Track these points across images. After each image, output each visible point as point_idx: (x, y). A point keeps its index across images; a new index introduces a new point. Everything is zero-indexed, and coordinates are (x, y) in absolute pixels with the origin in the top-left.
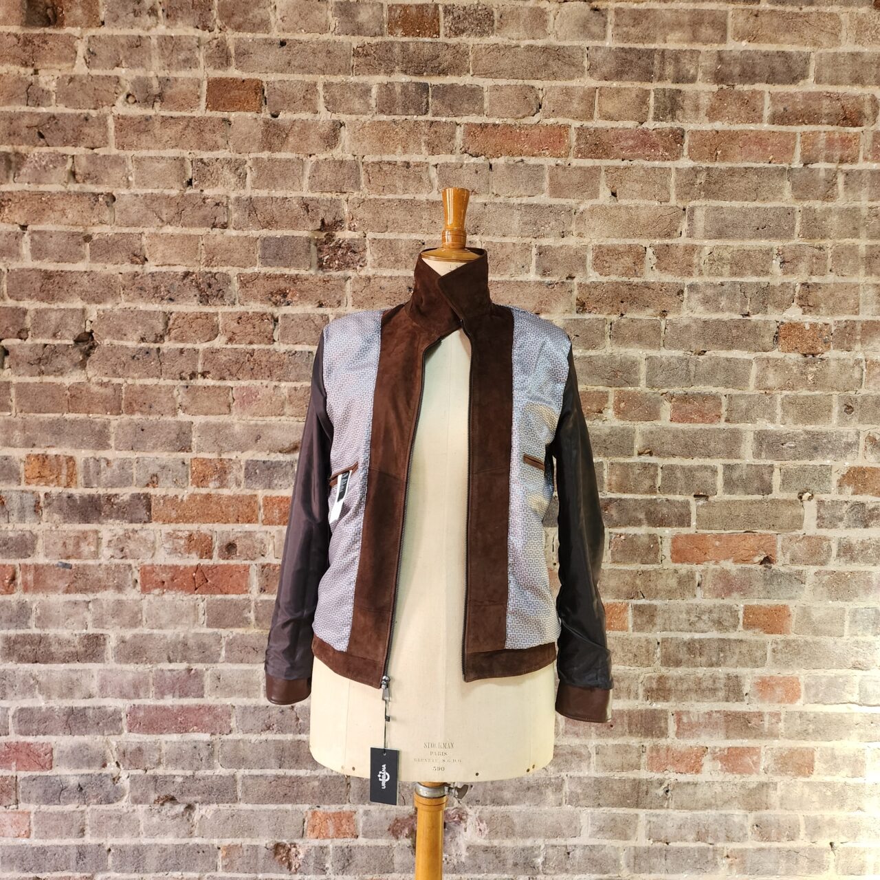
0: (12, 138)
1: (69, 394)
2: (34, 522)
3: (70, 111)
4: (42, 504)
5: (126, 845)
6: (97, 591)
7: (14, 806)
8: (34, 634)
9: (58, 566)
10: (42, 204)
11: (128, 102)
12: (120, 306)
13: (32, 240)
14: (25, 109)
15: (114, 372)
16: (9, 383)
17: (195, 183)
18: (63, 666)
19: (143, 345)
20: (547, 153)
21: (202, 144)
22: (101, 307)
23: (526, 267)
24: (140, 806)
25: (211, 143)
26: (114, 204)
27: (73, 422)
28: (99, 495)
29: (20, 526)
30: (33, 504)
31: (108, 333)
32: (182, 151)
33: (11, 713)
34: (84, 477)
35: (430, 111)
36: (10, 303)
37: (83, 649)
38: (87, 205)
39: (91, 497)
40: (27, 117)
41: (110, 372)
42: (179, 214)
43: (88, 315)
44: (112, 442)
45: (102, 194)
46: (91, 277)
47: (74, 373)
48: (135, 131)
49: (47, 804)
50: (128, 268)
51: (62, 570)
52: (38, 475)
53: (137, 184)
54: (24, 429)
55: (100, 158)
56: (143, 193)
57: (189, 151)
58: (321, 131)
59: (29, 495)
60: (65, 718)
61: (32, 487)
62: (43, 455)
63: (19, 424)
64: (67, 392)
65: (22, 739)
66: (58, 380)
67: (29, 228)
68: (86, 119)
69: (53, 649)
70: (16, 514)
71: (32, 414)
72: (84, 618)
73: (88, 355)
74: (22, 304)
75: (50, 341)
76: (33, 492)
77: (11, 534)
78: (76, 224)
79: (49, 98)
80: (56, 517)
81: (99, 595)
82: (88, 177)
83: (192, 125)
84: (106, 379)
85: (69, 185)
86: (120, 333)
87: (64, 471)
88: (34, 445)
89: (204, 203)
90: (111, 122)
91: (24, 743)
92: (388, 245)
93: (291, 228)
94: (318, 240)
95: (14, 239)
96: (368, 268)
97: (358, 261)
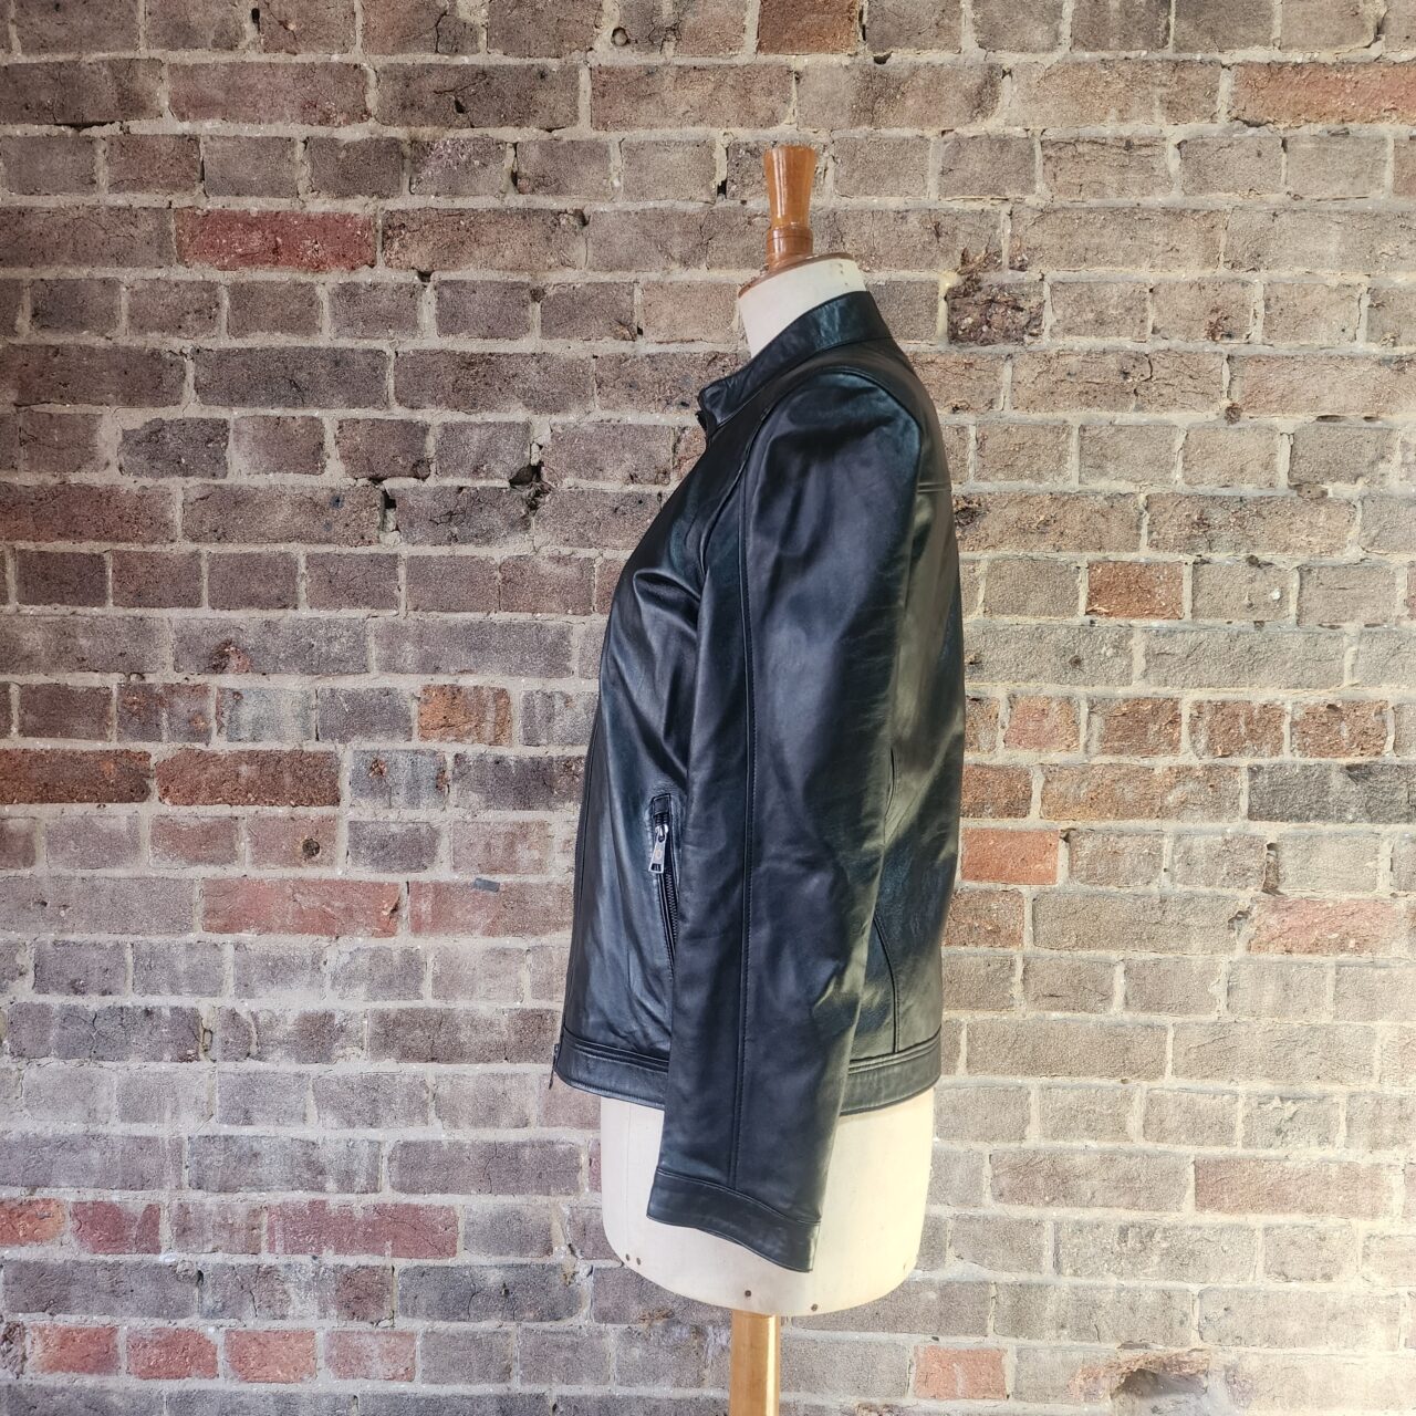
0: (408, 112)
1: (500, 576)
2: (436, 806)
3: (511, 61)
4: (449, 775)
5: (586, 1398)
6: (544, 932)
7: (387, 1323)
8: (429, 1009)
9: (475, 885)
10: (459, 233)
11: (614, 42)
12: (593, 417)
13: (440, 298)
14: (432, 58)
15: (581, 536)
16: (396, 556)
17: (732, 188)
18: (480, 1068)
19: (632, 488)
20: (1394, 118)
21: (748, 116)
22: (556, 418)
23: (1350, 332)
24: (610, 1326)
25: (761, 114)
26: (586, 228)
27: (506, 628)
28: (551, 759)
29: (410, 814)
30: (435, 774)
31: (570, 467)
32: (709, 129)
33: (386, 1151)
34: (525, 726)
35: (1171, 41)
36: (399, 413)
37: (514, 1038)
38: (538, 232)
39: (535, 762)
40: (435, 73)
41: (574, 536)
42: (704, 246)
43: (536, 434)
44: (574, 665)
45: (566, 212)
46: (542, 364)
47: (509, 539)
48: (628, 94)
49: (446, 1319)
50: (610, 346)
51: (481, 893)
52: (441, 723)
53: (627, 191)
54: (420, 639)
55: (563, 146)
56: (639, 209)
57: (725, 130)
58: (967, 85)
59: (427, 759)
60: (481, 1162)
61: (433, 745)
62: (452, 686)
63: (412, 630)
64: (497, 573)
65: (404, 1199)
66: (482, 552)
67: (435, 276)
68: (543, 76)
69: (462, 1037)
70: (403, 791)
71: (434, 613)
72: (519, 981)
73: (533, 507)
74: (419, 416)
75: (467, 482)
76: (435, 753)
77: (394, 829)
78: (518, 268)
79: (475, 39)
80: (474, 797)
81: (544, 940)
82: (541, 183)
83: (730, 81)
84: (566, 551)
85: (508, 197)
86: (592, 467)
87: (490, 716)
88: (437, 670)
89: (750, 223)
90: (584, 78)
91: (408, 1206)
92: (1087, 295)
93: (906, 267)
94: (951, 289)
95: (408, 298)
96: (1046, 338)
97: (1027, 326)
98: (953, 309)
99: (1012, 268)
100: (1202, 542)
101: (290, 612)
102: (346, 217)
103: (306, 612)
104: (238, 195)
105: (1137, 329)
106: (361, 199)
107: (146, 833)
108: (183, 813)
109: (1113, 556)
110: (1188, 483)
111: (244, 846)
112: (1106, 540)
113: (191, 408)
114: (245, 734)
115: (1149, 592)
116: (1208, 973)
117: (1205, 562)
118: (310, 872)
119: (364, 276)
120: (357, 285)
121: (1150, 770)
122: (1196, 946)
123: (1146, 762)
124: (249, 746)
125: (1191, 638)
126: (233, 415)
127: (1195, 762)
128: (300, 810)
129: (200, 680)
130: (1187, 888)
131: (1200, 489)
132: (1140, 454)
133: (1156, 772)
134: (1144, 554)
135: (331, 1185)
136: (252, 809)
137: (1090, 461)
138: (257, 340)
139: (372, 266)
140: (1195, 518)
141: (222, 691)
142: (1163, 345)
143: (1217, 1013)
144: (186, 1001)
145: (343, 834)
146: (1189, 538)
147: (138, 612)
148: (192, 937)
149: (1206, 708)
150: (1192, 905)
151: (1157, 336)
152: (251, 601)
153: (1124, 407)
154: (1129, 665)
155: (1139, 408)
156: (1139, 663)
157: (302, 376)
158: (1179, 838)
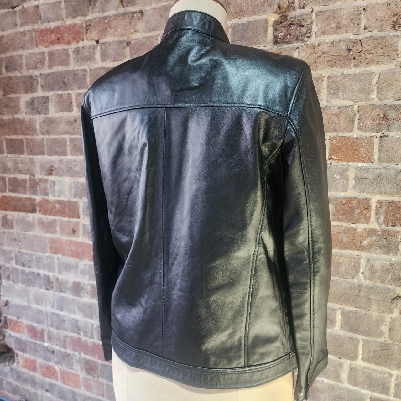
10: (105, 25)
13: (101, 49)
26: (143, 17)
45: (136, 12)
56: (159, 6)
67: (100, 42)
78: (122, 35)
82: (129, 2)
85: (119, 9)
92: (332, 16)
93: (255, 14)
94: (275, 21)
95: (92, 50)
96: (313, 38)
97: (306, 33)
98: (276, 30)
99: (300, 8)
100: (384, 127)
101: (66, 157)
102: (75, 25)
103: (70, 157)
104: (49, 22)
105: (356, 29)
106: (79, 18)
107: (36, 223)
108: (44, 217)
109: (341, 134)
110: (380, 99)
111: (58, 228)
112: (338, 127)
113: (40, 93)
114: (57, 195)
115: (357, 150)
116: (380, 321)
117: (385, 136)
118: (74, 239)
119: (81, 44)
120: (78, 48)
121: (355, 229)
122: (374, 308)
123: (354, 226)
124: (58, 198)
125: (377, 172)
126: (50, 94)
127: (377, 227)
128: (71, 219)
129: (46, 177)
130: (371, 282)
131: (385, 102)
132: (356, 87)
133: (358, 230)
134: (356, 133)
135: (82, 334)
136: (59, 218)
137: (332, 92)
138: (55, 69)
139: (83, 40)
140: (382, 116)
141: (51, 181)
142: (368, 34)
143: (385, 338)
144: (47, 273)
145: (81, 228)
146: (378, 125)
147: (31, 156)
148: (47, 254)
149: (384, 203)
150: (373, 290)
151: (367, 30)
152: (56, 153)
153: (349, 65)
154: (347, 184)
155: (356, 66)
156: (352, 182)
157: (66, 80)
158: (368, 260)
